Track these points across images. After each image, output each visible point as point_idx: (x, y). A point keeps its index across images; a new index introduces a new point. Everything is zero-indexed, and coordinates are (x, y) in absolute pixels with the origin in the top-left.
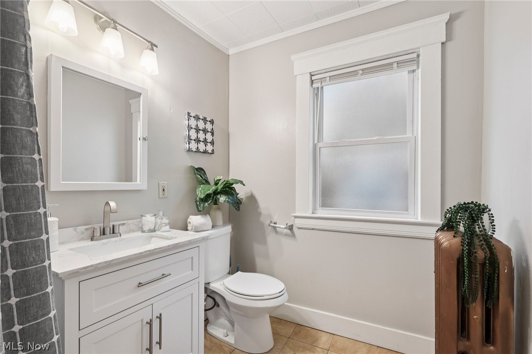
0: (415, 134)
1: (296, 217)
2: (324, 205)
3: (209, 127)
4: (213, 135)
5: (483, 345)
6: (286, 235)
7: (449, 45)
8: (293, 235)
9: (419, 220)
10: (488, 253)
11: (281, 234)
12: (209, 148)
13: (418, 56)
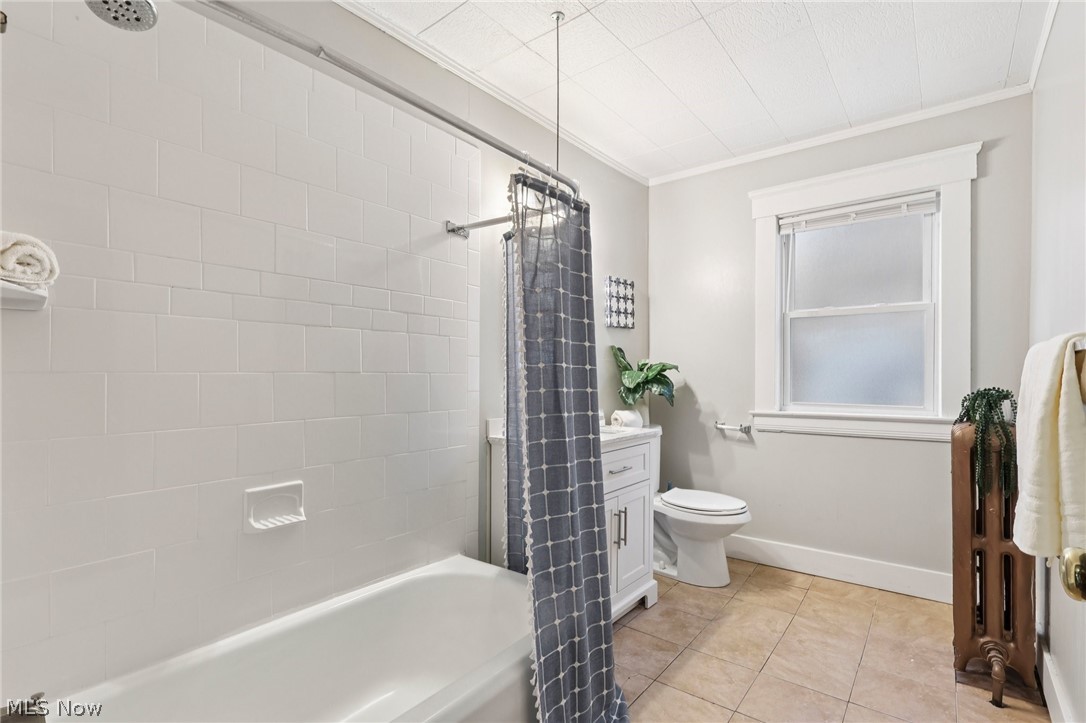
0: (934, 301)
1: (754, 415)
2: (796, 398)
3: (629, 292)
4: (633, 302)
5: (1001, 539)
6: (740, 441)
7: (983, 182)
8: (751, 441)
9: (941, 416)
10: (1005, 439)
11: (732, 439)
12: (630, 320)
13: (938, 194)
